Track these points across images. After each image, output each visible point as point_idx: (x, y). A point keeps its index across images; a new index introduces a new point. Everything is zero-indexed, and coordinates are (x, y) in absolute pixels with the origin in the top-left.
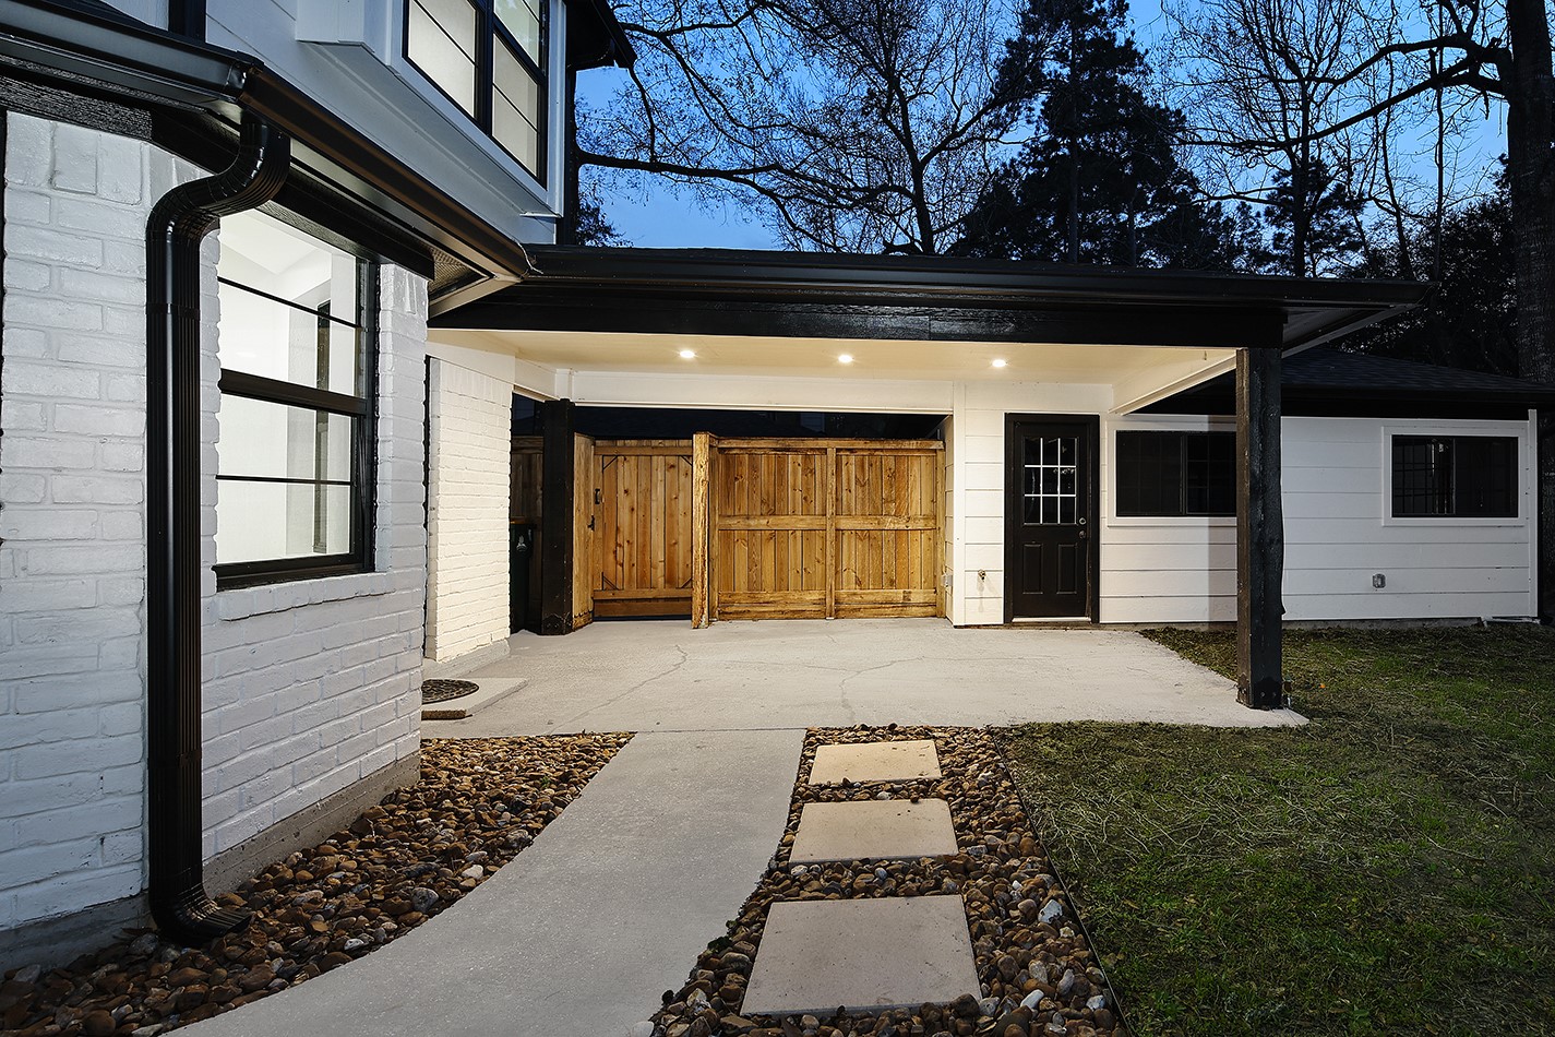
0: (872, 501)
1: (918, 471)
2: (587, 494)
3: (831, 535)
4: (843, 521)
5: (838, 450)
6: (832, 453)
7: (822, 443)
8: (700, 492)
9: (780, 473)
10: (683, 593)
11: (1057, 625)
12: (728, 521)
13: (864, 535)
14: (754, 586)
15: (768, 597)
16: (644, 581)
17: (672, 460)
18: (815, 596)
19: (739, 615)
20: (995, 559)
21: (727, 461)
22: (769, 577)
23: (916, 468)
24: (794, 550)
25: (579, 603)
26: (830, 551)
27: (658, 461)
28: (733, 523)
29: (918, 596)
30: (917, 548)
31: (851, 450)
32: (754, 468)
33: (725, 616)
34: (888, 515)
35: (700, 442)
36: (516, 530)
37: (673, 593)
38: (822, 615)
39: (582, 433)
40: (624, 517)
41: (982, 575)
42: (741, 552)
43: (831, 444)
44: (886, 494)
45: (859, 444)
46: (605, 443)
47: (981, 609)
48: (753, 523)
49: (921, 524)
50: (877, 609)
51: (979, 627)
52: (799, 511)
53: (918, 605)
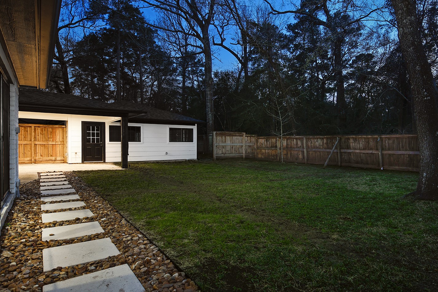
0: (45, 138)
1: (58, 132)
3: (33, 145)
4: (36, 142)
5: (35, 126)
6: (33, 128)
7: (30, 125)
11: (95, 163)
13: (43, 145)
18: (28, 159)
24: (22, 149)
26: (33, 149)
30: (59, 148)
31: (39, 127)
34: (50, 141)
38: (31, 163)
41: (76, 153)
43: (33, 126)
44: (49, 137)
45: (42, 125)
47: (75, 160)
49: (59, 143)
50: (47, 161)
51: (75, 163)
52: (23, 139)
53: (59, 160)
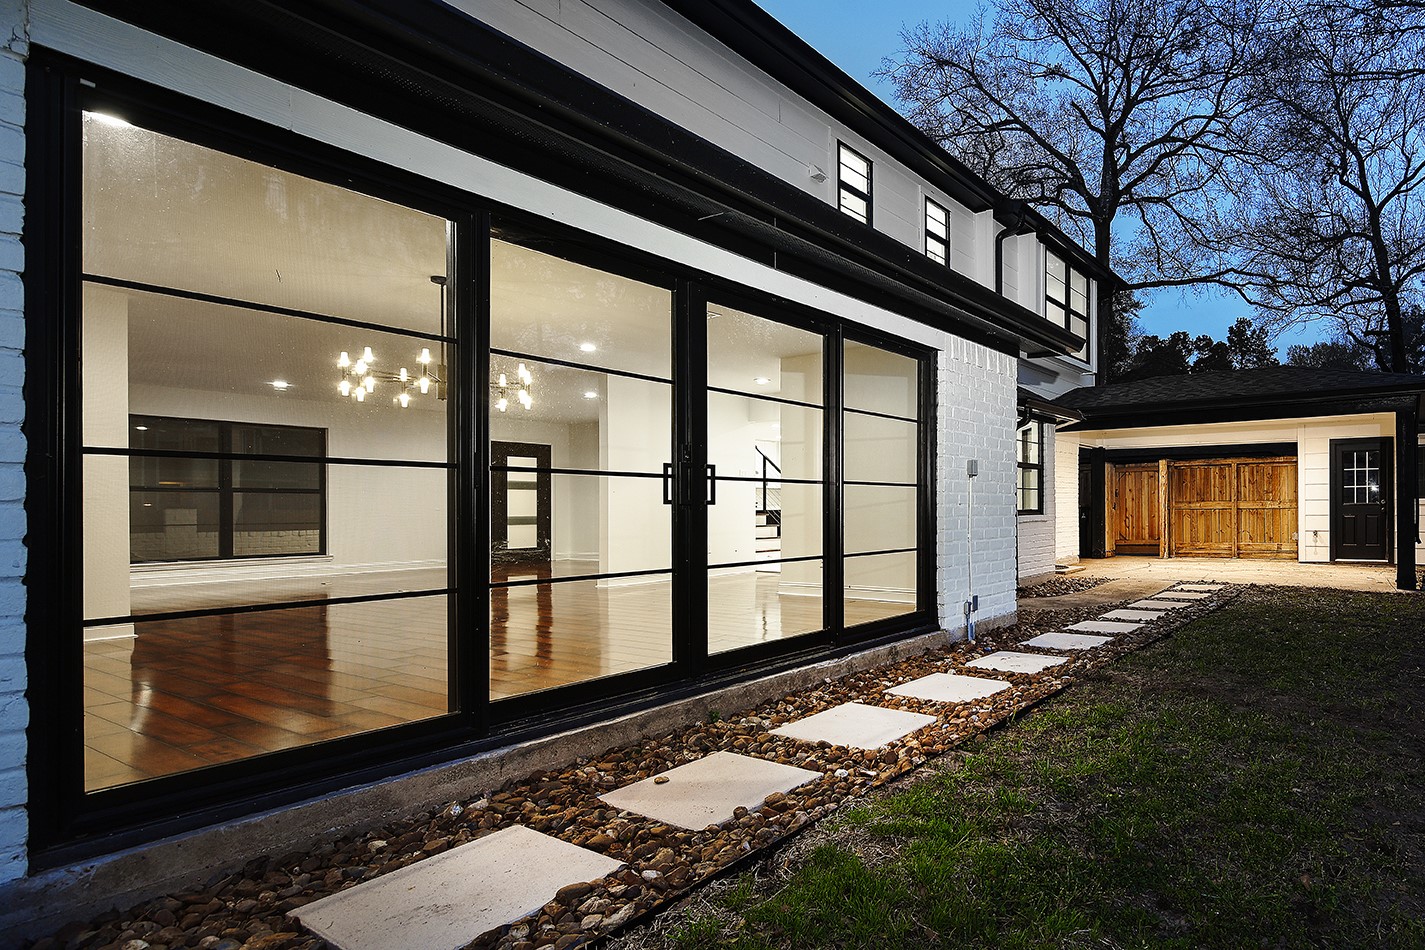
0: (1258, 492)
1: (1285, 474)
2: (1112, 492)
3: (1234, 512)
4: (1242, 504)
5: (1238, 464)
6: (1234, 466)
7: (1229, 461)
8: (1163, 489)
9: (1207, 478)
10: (1156, 542)
11: (1366, 564)
12: (1180, 505)
13: (1255, 512)
14: (1194, 539)
15: (1201, 545)
16: (1139, 536)
17: (1151, 474)
18: (1226, 545)
19: (1186, 555)
20: (1324, 524)
21: (1179, 473)
22: (1201, 535)
23: (1284, 472)
24: (1215, 520)
25: (1108, 546)
26: (1234, 520)
27: (1145, 474)
28: (1182, 506)
29: (1285, 547)
30: (1286, 518)
31: (1247, 464)
32: (1193, 476)
33: (1178, 555)
34: (1268, 500)
35: (1163, 464)
36: (1082, 510)
37: (1153, 542)
38: (1230, 556)
39: (1108, 462)
40: (1129, 503)
41: (1315, 533)
42: (1187, 521)
43: (1233, 462)
44: (1267, 488)
45: (1250, 461)
46: (1121, 466)
47: (1316, 553)
48: (1192, 505)
49: (1288, 505)
50: (1262, 554)
51: (1314, 563)
52: (1217, 499)
53: (1286, 552)
